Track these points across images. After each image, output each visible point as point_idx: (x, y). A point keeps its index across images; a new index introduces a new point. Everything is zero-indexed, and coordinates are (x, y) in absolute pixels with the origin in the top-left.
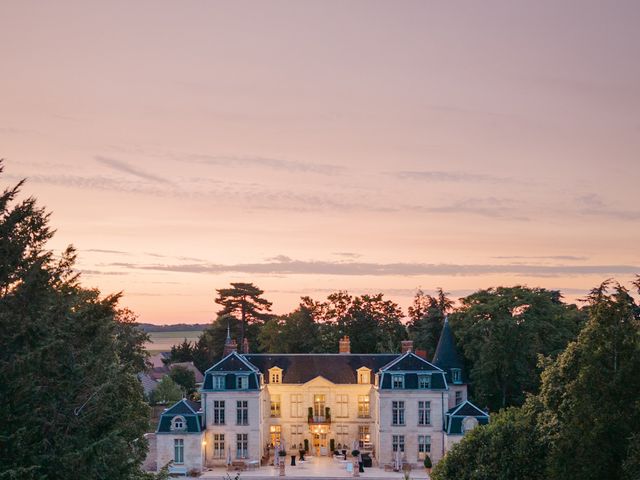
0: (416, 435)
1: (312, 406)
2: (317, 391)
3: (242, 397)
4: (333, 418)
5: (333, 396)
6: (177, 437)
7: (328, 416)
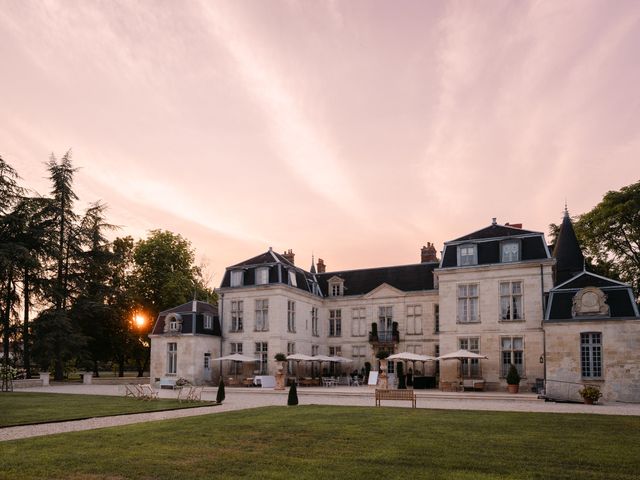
0: (497, 336)
1: (377, 321)
2: (384, 303)
3: (262, 294)
4: (402, 336)
5: (401, 307)
6: (171, 340)
7: (395, 333)
